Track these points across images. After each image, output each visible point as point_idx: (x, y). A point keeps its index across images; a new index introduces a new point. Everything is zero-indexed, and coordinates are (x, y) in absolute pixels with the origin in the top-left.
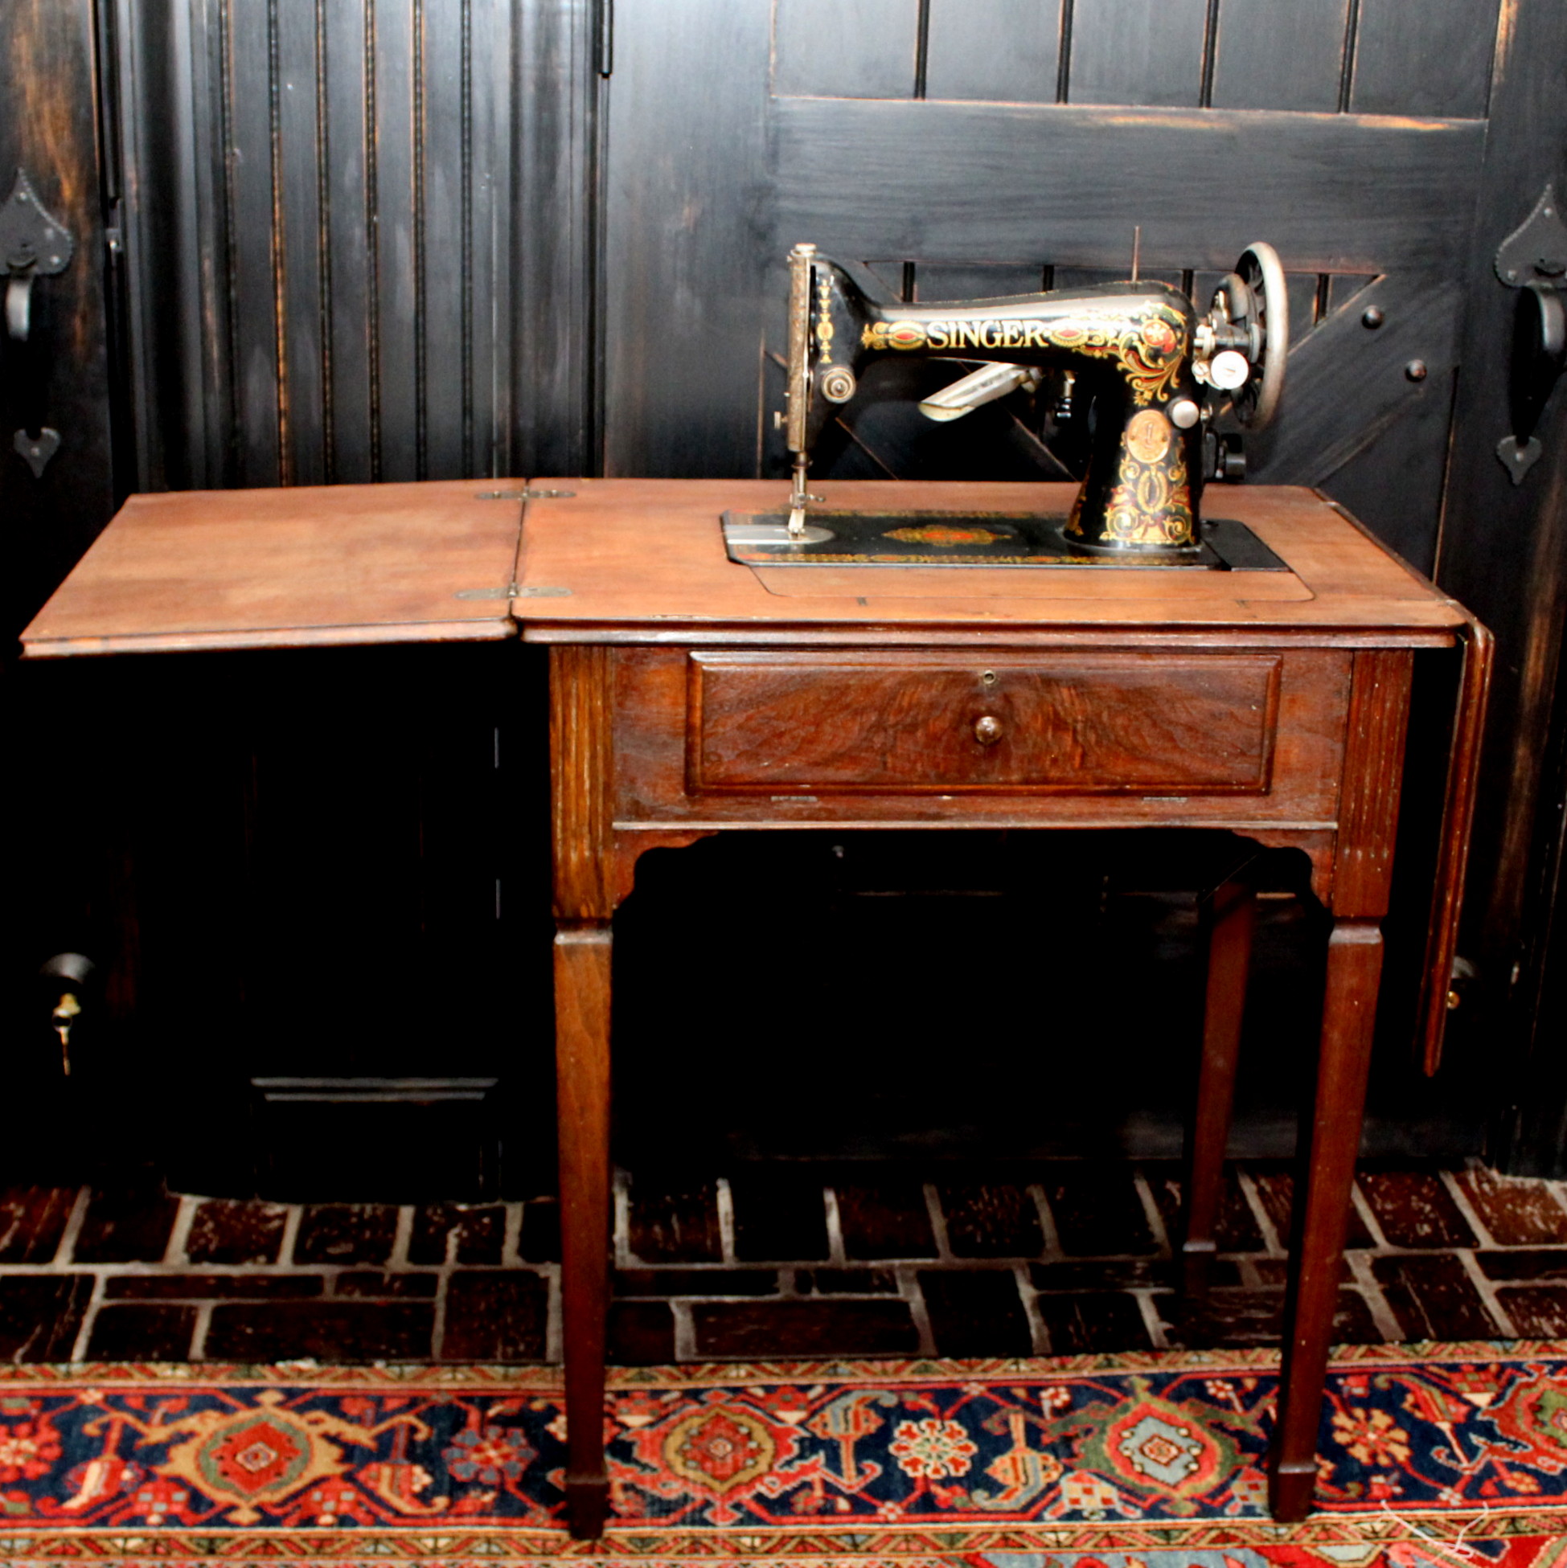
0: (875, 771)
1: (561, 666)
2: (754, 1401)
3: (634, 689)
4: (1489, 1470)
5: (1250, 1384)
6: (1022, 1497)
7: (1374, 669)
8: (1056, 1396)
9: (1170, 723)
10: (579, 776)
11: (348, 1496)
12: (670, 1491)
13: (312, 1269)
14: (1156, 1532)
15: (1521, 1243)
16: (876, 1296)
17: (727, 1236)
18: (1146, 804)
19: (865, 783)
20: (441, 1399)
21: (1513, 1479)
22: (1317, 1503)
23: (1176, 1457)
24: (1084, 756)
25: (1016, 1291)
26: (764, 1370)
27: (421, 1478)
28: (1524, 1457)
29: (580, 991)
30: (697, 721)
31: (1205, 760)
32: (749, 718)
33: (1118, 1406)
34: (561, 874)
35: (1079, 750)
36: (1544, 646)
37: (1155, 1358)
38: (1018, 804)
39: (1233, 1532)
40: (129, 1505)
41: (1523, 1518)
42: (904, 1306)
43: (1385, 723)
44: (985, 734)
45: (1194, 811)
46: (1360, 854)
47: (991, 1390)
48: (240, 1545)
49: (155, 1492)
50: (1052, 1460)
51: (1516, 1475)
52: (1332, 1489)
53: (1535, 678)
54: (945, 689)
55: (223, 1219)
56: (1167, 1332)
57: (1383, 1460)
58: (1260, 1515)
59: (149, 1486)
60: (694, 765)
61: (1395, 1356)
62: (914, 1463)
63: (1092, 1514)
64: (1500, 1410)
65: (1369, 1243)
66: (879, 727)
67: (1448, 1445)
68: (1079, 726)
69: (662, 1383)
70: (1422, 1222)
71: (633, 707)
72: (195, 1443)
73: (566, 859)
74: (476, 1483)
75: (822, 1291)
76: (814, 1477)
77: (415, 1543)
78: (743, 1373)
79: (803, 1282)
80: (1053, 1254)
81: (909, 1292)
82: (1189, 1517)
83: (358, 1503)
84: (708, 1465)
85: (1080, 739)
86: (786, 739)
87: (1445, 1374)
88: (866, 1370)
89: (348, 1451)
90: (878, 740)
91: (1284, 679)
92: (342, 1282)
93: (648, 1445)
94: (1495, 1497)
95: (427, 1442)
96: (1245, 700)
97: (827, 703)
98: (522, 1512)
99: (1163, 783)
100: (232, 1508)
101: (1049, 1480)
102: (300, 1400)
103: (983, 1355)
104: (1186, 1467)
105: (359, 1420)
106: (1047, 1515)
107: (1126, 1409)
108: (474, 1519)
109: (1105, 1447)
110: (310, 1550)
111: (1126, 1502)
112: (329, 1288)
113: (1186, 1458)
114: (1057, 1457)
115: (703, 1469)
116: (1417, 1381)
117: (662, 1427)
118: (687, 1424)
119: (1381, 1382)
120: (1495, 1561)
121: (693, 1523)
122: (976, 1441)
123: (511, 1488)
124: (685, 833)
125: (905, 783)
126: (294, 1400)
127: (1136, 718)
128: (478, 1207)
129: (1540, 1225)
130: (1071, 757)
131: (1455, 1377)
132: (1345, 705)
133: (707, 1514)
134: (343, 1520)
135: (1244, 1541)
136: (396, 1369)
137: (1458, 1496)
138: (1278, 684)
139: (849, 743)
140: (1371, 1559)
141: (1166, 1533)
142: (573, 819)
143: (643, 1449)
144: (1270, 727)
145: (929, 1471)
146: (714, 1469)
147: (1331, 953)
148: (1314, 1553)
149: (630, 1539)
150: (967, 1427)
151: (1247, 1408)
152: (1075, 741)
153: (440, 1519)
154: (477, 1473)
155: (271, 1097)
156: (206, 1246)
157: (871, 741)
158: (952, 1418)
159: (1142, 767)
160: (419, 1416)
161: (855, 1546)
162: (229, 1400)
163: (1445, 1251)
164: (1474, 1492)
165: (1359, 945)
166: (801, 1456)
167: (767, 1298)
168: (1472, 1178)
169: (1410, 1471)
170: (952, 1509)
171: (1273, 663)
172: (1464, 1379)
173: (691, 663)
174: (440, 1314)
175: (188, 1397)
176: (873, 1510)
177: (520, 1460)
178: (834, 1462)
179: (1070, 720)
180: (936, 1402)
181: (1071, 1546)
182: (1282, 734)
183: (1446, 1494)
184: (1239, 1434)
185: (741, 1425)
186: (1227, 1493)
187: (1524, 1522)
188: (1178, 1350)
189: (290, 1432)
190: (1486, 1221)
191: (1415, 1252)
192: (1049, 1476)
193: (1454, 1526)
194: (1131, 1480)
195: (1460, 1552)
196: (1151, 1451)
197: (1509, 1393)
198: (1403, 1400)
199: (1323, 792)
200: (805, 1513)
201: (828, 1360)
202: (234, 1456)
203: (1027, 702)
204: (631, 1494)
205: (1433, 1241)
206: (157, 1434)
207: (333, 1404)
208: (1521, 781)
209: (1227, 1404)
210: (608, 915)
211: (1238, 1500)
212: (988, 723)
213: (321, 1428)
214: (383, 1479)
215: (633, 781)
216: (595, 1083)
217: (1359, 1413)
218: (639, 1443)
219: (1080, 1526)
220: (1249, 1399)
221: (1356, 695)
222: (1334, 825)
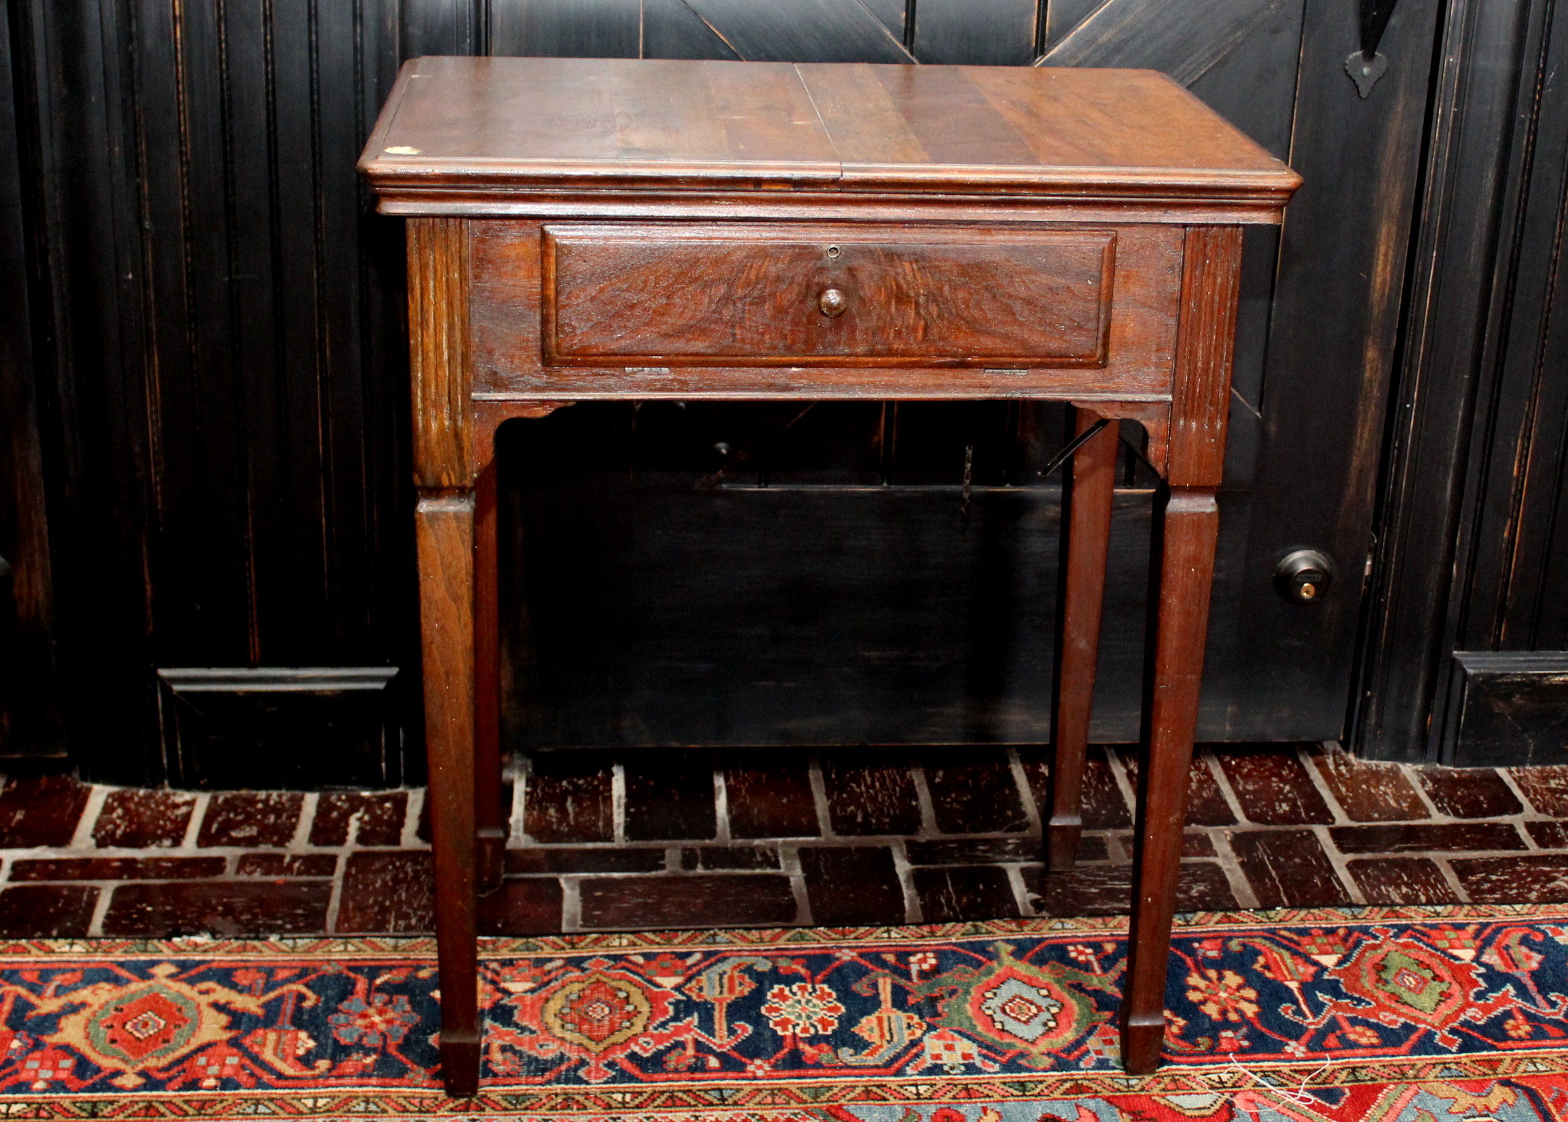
0: (725, 342)
1: (418, 239)
2: (634, 969)
3: (490, 262)
4: (1333, 1025)
5: (1110, 948)
6: (886, 1053)
7: (1205, 245)
8: (924, 960)
9: (1010, 296)
10: (438, 347)
11: (233, 1061)
12: (548, 1051)
13: (215, 852)
14: (1011, 1085)
15: (1373, 820)
16: (758, 871)
17: (619, 818)
18: (986, 376)
19: (716, 355)
20: (330, 969)
21: (1355, 1033)
22: (1168, 1057)
23: (1036, 1015)
24: (926, 329)
25: (892, 865)
26: (646, 940)
27: (306, 1042)
28: (1367, 1013)
29: (442, 557)
30: (552, 294)
31: (1043, 333)
32: (602, 290)
33: (982, 969)
34: (421, 443)
35: (922, 323)
36: (1391, 253)
37: (1020, 926)
38: (866, 376)
39: (1086, 1083)
40: (17, 1072)
41: (1362, 1068)
42: (785, 881)
43: (1217, 298)
44: (830, 307)
45: (1034, 383)
46: (1194, 424)
47: (861, 955)
48: (123, 1108)
49: (42, 1060)
50: (916, 1018)
51: (1359, 1029)
52: (1182, 1043)
53: (1383, 284)
54: (791, 262)
55: (132, 806)
56: (1035, 903)
57: (1233, 1017)
58: (1114, 1068)
59: (38, 1054)
60: (550, 336)
61: (1249, 922)
62: (784, 1023)
63: (952, 1068)
64: (1346, 969)
65: (1230, 820)
66: (727, 300)
67: (1295, 1002)
68: (922, 300)
69: (547, 952)
70: (1281, 801)
71: (489, 280)
72: (86, 1013)
73: (427, 428)
74: (359, 1046)
75: (706, 867)
76: (688, 1037)
77: (295, 1102)
78: (625, 942)
79: (689, 860)
80: (929, 831)
81: (789, 867)
82: (1045, 1070)
83: (243, 1067)
84: (586, 1027)
85: (922, 312)
86: (638, 311)
87: (1296, 938)
88: (744, 939)
89: (236, 1019)
90: (727, 313)
91: (1118, 255)
92: (243, 862)
93: (528, 1009)
94: (1338, 1049)
95: (314, 1008)
96: (1081, 275)
97: (677, 277)
98: (402, 1073)
99: (1002, 356)
100: (118, 1073)
101: (912, 1037)
102: (193, 972)
103: (856, 924)
104: (1045, 1024)
105: (249, 990)
106: (909, 1070)
107: (990, 972)
108: (355, 1080)
109: (968, 1006)
110: (191, 1111)
111: (985, 1057)
112: (230, 869)
113: (1045, 1016)
114: (921, 1017)
115: (580, 1031)
116: (1268, 944)
117: (543, 993)
118: (567, 990)
119: (1234, 945)
120: (1334, 1107)
121: (567, 1082)
122: (844, 1003)
123: (392, 1050)
124: (543, 402)
125: (754, 355)
126: (186, 971)
127: (977, 292)
128: (380, 793)
129: (1392, 802)
130: (915, 330)
131: (1305, 940)
132: (1178, 281)
133: (581, 1073)
134: (226, 1083)
135: (1096, 1091)
136: (290, 942)
137: (1303, 1049)
138: (1113, 260)
139: (699, 315)
140: (1217, 1107)
141: (1022, 1085)
142: (433, 390)
143: (523, 1013)
144: (1107, 302)
145: (798, 1030)
146: (590, 1031)
147: (1168, 521)
148: (1163, 1102)
149: (505, 1097)
150: (837, 991)
151: (1105, 970)
152: (918, 313)
153: (321, 1080)
154: (361, 1038)
155: (177, 688)
156: (114, 832)
157: (720, 313)
158: (823, 982)
159: (982, 339)
160: (307, 985)
161: (723, 1100)
162: (124, 973)
163: (1302, 826)
164: (1317, 1045)
165: (1195, 514)
166: (676, 1018)
167: (653, 874)
168: (1330, 761)
169: (1258, 1026)
170: (818, 1065)
171: (1109, 239)
172: (1314, 943)
173: (545, 236)
174: (337, 892)
175: (83, 971)
176: (741, 1067)
177: (403, 1025)
178: (707, 1024)
179: (912, 293)
180: (808, 968)
181: (931, 1098)
182: (1117, 309)
183: (1292, 1047)
184: (1097, 993)
185: (620, 990)
186: (1083, 1048)
187: (1364, 1072)
188: (1043, 918)
189: (180, 1002)
190: (1341, 800)
191: (1272, 828)
192: (913, 1033)
193: (1297, 1076)
194: (991, 1036)
195: (1302, 1099)
196: (1012, 1010)
197: (1355, 954)
198: (1255, 961)
199: (1157, 365)
200: (676, 1071)
201: (709, 930)
202: (125, 1024)
203: (871, 276)
204: (509, 1055)
205: (1292, 818)
206: (48, 1005)
207: (225, 976)
208: (1371, 381)
209: (1087, 967)
210: (468, 483)
211: (1092, 1054)
212: (833, 297)
213: (211, 998)
214: (268, 1044)
215: (490, 352)
216: (460, 648)
217: (1212, 974)
218: (520, 1007)
219: (940, 1080)
220: (1107, 962)
221: (1188, 270)
222: (1170, 398)
